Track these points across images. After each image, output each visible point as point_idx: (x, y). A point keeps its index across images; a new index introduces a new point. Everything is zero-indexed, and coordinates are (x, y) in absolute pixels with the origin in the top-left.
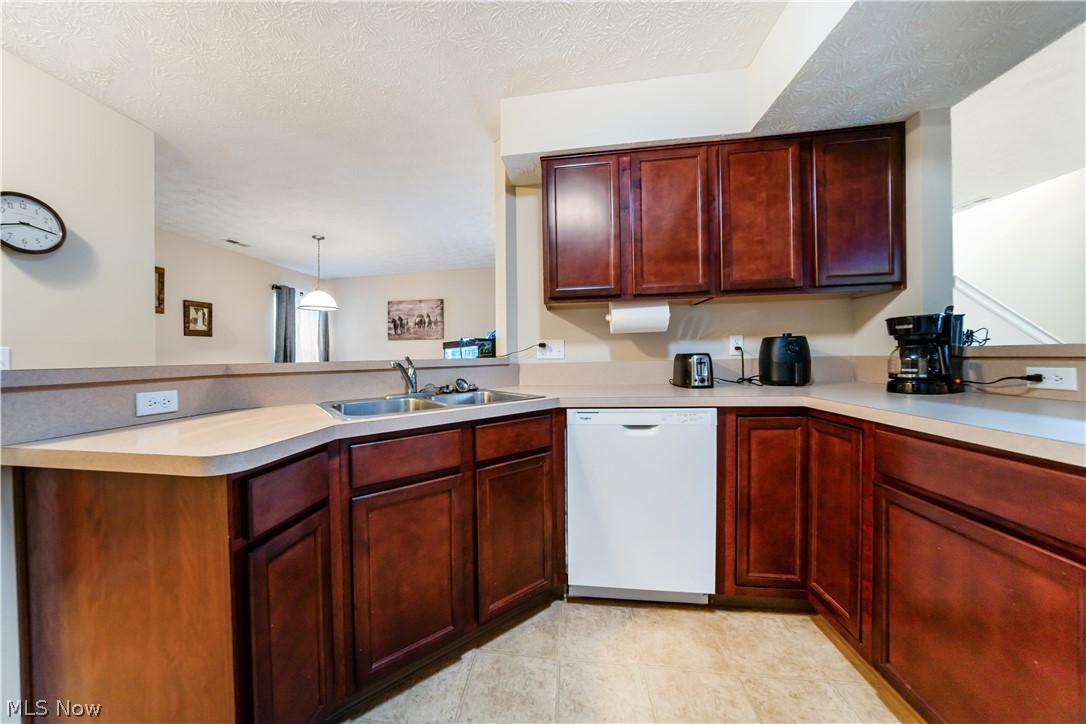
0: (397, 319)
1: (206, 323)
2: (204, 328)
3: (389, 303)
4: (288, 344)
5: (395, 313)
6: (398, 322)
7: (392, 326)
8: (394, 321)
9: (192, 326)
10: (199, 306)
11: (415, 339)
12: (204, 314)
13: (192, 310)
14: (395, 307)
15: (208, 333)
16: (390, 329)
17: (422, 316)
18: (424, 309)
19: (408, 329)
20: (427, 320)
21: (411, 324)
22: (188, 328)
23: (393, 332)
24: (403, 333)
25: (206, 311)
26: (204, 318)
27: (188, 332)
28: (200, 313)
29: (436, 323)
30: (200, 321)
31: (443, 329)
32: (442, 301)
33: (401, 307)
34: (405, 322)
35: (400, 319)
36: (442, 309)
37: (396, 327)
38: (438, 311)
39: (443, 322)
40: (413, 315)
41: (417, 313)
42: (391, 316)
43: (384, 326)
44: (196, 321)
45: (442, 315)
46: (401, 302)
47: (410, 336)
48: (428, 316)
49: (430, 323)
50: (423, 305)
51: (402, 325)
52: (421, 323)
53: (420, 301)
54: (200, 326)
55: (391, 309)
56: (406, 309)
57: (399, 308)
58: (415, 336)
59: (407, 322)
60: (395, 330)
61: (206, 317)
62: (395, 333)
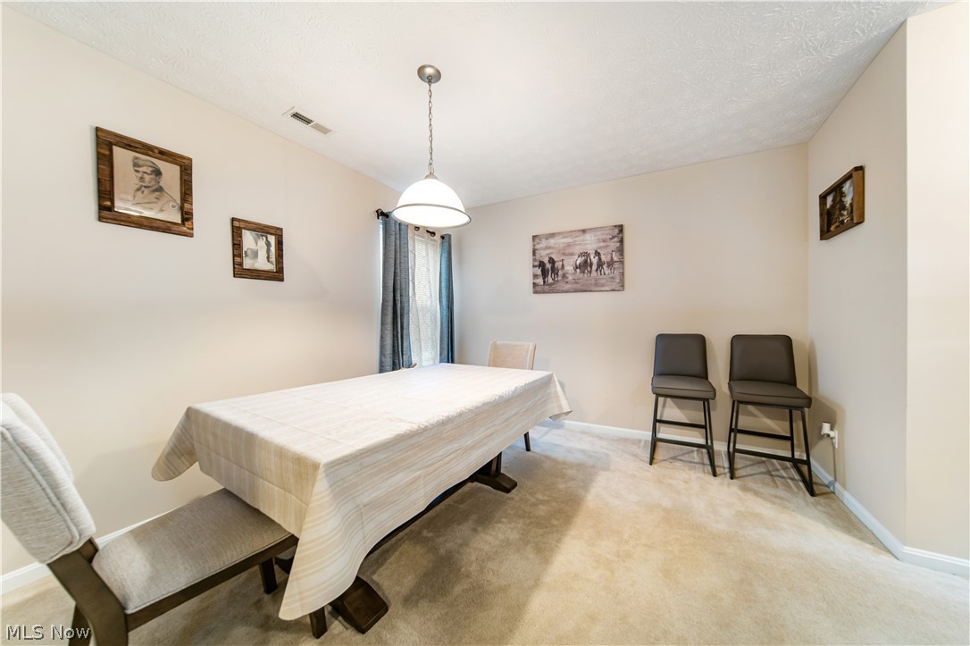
0: (546, 260)
1: (273, 258)
2: (271, 267)
3: (534, 237)
4: (398, 298)
5: (544, 253)
6: (549, 266)
7: (539, 271)
8: (542, 265)
9: (248, 263)
11: (576, 291)
12: (268, 244)
13: (247, 236)
14: (544, 243)
15: (277, 275)
16: (535, 276)
17: (586, 254)
18: (590, 244)
19: (564, 276)
20: (595, 260)
21: (569, 268)
22: (241, 264)
23: (540, 281)
24: (555, 282)
25: (272, 239)
26: (268, 251)
27: (240, 271)
28: (262, 242)
29: (611, 264)
30: (262, 254)
31: (623, 274)
32: (621, 228)
33: (552, 242)
34: (558, 265)
35: (552, 261)
36: (621, 241)
37: (545, 273)
38: (614, 244)
39: (622, 262)
40: (572, 254)
41: (578, 250)
42: (537, 256)
43: (525, 273)
44: (256, 255)
45: (621, 251)
46: (552, 235)
47: (567, 287)
48: (597, 254)
49: (600, 264)
50: (588, 237)
51: (554, 271)
52: (585, 266)
53: (584, 231)
54: (262, 263)
55: (537, 247)
56: (562, 245)
57: (549, 245)
58: (575, 286)
59: (563, 265)
60: (544, 278)
61: (273, 249)
62: (544, 282)
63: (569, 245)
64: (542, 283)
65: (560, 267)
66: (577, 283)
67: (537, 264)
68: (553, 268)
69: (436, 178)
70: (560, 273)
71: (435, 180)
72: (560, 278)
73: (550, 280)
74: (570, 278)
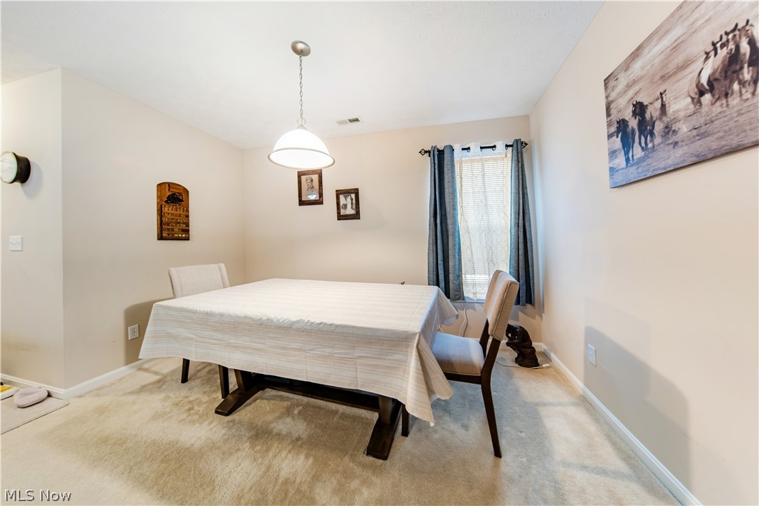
0: (629, 113)
1: (354, 207)
2: (353, 212)
3: (607, 80)
5: (624, 101)
6: (634, 123)
8: (622, 125)
9: (343, 212)
10: (346, 192)
11: (701, 160)
12: (352, 199)
13: (342, 197)
14: (624, 79)
15: (356, 216)
16: (613, 154)
19: (668, 130)
21: (680, 104)
22: (341, 213)
23: (620, 161)
24: (649, 151)
25: (353, 196)
26: (352, 203)
28: (349, 199)
30: (349, 206)
33: (638, 66)
34: (653, 111)
35: (640, 109)
37: (628, 141)
40: (685, 66)
42: (614, 113)
44: (345, 206)
46: (636, 54)
47: (677, 155)
51: (646, 127)
54: (349, 211)
55: (613, 95)
56: (657, 61)
57: (632, 77)
58: (700, 146)
59: (663, 106)
60: (626, 153)
61: (354, 202)
62: (627, 160)
63: (676, 48)
64: (624, 164)
65: (656, 114)
66: (703, 135)
67: (613, 129)
68: (642, 123)
69: (306, 129)
70: (659, 127)
71: (306, 131)
72: (658, 140)
73: (637, 152)
74: (684, 128)
